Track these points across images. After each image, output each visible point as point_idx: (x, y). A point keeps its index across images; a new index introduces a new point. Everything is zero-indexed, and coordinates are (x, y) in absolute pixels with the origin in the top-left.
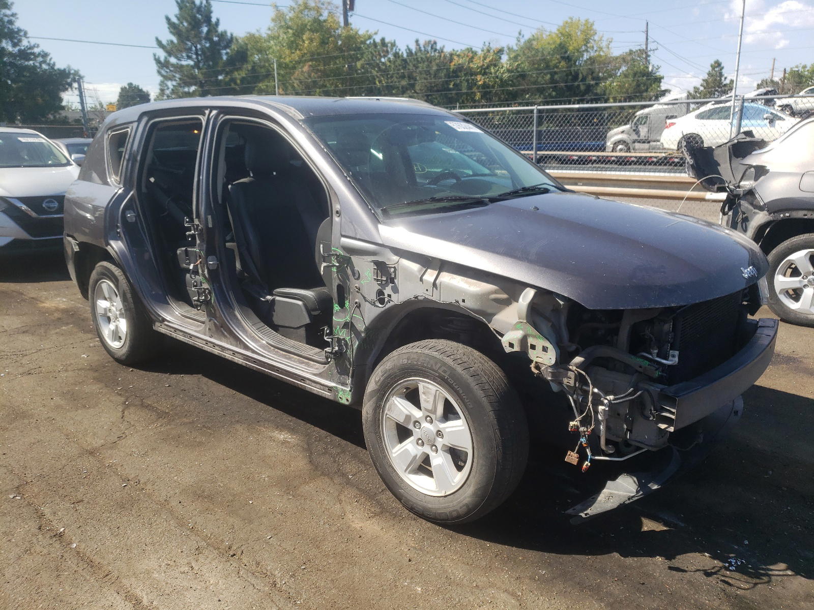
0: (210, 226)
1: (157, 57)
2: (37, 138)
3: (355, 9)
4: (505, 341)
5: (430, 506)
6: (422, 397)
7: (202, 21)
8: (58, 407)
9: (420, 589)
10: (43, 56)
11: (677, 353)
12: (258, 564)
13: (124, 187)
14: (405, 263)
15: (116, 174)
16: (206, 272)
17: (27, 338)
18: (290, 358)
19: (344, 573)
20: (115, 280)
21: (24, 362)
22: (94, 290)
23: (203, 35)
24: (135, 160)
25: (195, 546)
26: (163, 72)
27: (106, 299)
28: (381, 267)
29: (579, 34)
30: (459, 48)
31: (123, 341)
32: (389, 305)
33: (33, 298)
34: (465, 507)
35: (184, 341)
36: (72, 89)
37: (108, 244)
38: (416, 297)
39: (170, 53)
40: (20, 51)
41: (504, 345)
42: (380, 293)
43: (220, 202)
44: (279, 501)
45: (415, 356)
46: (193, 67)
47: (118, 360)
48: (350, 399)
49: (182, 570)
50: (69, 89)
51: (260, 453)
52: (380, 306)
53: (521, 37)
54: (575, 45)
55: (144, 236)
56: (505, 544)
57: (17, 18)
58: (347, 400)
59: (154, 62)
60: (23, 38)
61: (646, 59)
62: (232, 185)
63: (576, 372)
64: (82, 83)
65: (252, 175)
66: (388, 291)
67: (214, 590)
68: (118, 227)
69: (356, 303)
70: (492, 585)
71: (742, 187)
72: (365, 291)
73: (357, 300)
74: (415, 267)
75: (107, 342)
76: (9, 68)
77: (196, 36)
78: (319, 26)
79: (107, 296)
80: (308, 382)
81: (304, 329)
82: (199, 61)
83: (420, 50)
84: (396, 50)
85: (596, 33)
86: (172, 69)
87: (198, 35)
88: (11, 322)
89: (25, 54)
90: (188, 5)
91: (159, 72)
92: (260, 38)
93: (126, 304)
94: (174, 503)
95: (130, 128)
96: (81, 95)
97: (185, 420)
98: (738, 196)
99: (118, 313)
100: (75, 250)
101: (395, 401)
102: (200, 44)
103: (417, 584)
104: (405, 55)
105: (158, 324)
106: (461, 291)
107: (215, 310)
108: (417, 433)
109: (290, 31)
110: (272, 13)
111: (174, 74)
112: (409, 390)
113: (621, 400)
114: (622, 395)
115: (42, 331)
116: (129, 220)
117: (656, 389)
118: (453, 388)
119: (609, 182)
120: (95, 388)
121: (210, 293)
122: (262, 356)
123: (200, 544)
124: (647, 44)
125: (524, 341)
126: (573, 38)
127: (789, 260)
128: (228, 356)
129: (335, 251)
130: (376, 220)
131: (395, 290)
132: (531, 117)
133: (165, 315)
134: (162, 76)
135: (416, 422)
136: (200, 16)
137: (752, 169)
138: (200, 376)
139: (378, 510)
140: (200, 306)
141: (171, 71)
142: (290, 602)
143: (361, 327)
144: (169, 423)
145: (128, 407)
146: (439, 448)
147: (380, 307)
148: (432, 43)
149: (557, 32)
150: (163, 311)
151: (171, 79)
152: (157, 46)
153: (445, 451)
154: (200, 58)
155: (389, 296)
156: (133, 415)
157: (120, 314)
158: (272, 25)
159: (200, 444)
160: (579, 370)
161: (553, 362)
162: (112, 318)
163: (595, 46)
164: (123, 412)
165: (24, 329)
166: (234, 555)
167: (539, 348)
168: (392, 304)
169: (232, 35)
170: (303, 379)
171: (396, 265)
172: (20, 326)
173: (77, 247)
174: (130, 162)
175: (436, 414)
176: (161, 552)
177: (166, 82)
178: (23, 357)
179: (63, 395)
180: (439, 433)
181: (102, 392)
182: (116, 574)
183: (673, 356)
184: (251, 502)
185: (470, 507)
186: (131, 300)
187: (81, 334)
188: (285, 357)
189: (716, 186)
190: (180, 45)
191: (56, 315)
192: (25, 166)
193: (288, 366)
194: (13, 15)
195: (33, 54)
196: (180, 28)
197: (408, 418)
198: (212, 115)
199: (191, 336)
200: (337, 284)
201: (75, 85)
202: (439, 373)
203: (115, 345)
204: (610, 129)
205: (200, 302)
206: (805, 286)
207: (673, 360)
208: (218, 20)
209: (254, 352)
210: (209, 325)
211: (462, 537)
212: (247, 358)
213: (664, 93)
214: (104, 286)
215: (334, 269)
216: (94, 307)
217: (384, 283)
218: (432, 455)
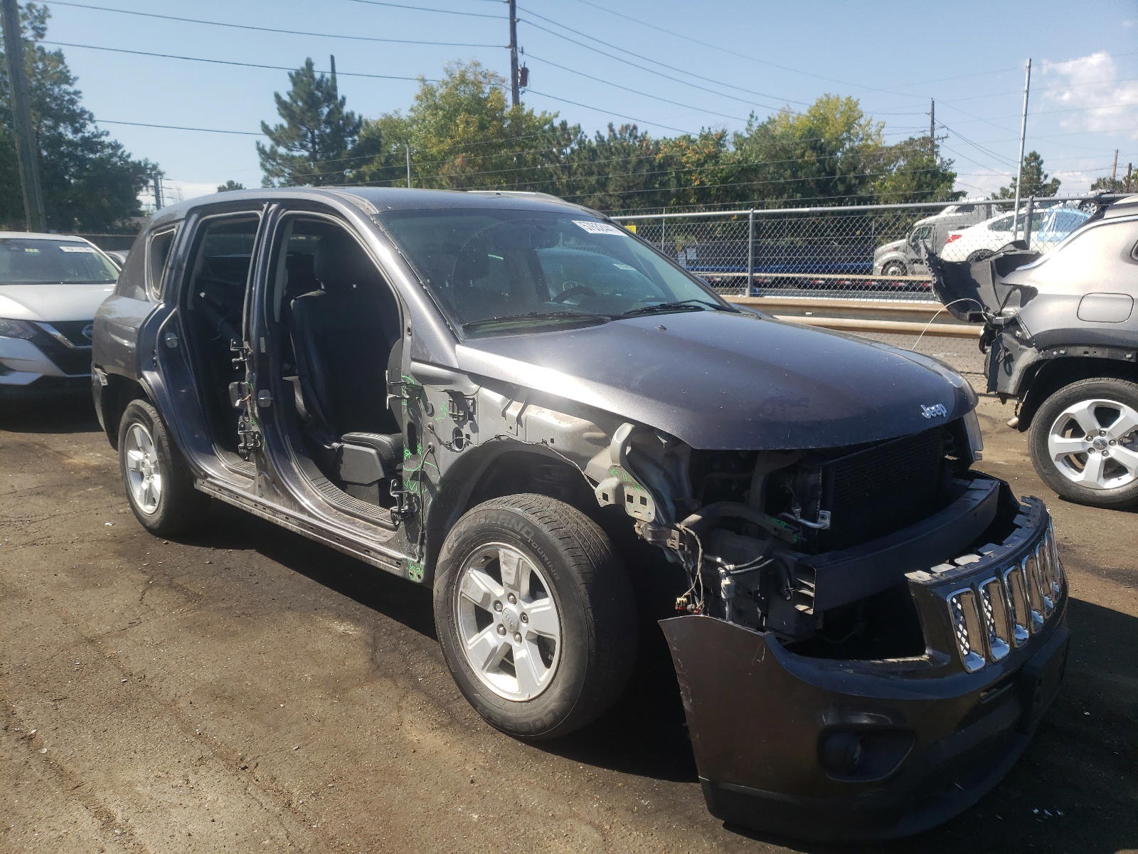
0: (263, 350)
1: (261, 146)
2: (84, 247)
3: (528, 84)
4: (598, 491)
5: (510, 714)
6: (503, 568)
7: (322, 99)
8: (61, 586)
9: (476, 817)
10: (113, 148)
11: (828, 513)
12: (274, 779)
13: (164, 302)
14: (486, 392)
15: (157, 287)
16: (256, 411)
17: (41, 501)
18: (354, 523)
19: (383, 794)
20: (149, 422)
21: (30, 529)
22: (125, 438)
23: (323, 118)
24: (180, 268)
25: (198, 754)
26: (268, 166)
27: (138, 449)
28: (458, 399)
29: (838, 116)
30: (673, 135)
31: (157, 504)
32: (467, 449)
33: (58, 452)
34: (551, 714)
35: (230, 502)
36: (147, 187)
37: (141, 376)
38: (498, 437)
39: (278, 141)
40: (83, 138)
41: (598, 497)
42: (457, 432)
43: (277, 320)
44: (319, 706)
45: (494, 514)
46: (308, 159)
47: (150, 530)
48: (422, 575)
49: (174, 783)
50: (144, 188)
51: (308, 647)
52: (457, 449)
53: (753, 120)
54: (833, 130)
55: (186, 364)
56: (603, 766)
57: (80, 97)
58: (419, 576)
59: (257, 152)
60: (88, 122)
61: (932, 150)
62: (295, 299)
63: (685, 532)
64: (159, 181)
65: (323, 287)
66: (466, 430)
67: (210, 808)
68: (154, 354)
69: (430, 447)
70: (574, 816)
71: (1005, 315)
72: (439, 432)
73: (431, 443)
74: (497, 398)
75: (138, 507)
76: (67, 160)
77: (313, 119)
78: (477, 104)
79: (140, 445)
80: (372, 553)
81: (376, 486)
82: (315, 152)
83: (616, 138)
84: (581, 136)
85: (862, 116)
86: (279, 161)
87: (316, 118)
88: (23, 480)
89: (91, 144)
90: (305, 79)
91: (263, 166)
92: (400, 121)
93: (161, 454)
94: (183, 704)
95: (177, 227)
96: (157, 196)
97: (222, 605)
98: (998, 327)
99: (152, 467)
100: (103, 384)
101: (472, 575)
102: (319, 130)
103: (474, 810)
104: (594, 143)
105: (199, 481)
106: (550, 428)
107: (266, 462)
108: (498, 617)
109: (441, 113)
110: (417, 89)
111: (283, 168)
112: (489, 561)
113: (743, 571)
114: (746, 565)
115: (61, 493)
116: (169, 345)
117: (791, 558)
118: (537, 555)
119: (848, 312)
120: (113, 563)
121: (260, 438)
122: (321, 520)
123: (204, 754)
124: (933, 130)
125: (619, 490)
126: (831, 122)
127: (1067, 414)
128: (280, 521)
129: (404, 379)
130: (455, 339)
131: (475, 429)
132: (746, 224)
133: (207, 467)
134: (267, 170)
135: (497, 602)
136: (320, 94)
137: (1018, 291)
138: (253, 551)
139: (446, 721)
140: (248, 455)
141: (278, 164)
142: (304, 826)
143: (435, 478)
144: (200, 608)
145: (150, 587)
146: (524, 636)
147: (457, 452)
148: (631, 128)
149: (808, 115)
150: (208, 465)
151: (278, 176)
152: (263, 133)
153: (531, 641)
154: (317, 147)
155: (468, 436)
156: (154, 598)
157: (154, 468)
158: (416, 104)
159: (234, 634)
160: (688, 529)
161: (653, 517)
162: (145, 474)
163: (860, 133)
164: (144, 593)
165: (39, 490)
166: (246, 767)
167: (637, 500)
168: (471, 447)
169: (360, 117)
170: (368, 550)
171: (475, 396)
172: (35, 486)
173: (105, 381)
174: (174, 271)
175: (519, 591)
176: (152, 762)
177: (270, 178)
178: (30, 524)
179: (71, 571)
180: (524, 617)
181: (122, 569)
182: (89, 785)
183: (823, 517)
184: (282, 706)
185: (557, 714)
186: (167, 449)
187: (110, 498)
188: (347, 521)
189: (968, 313)
190: (291, 130)
191: (84, 473)
192: (65, 283)
193: (351, 533)
194: (77, 93)
195: (102, 143)
196: (293, 108)
197: (487, 596)
198: (270, 210)
199: (238, 496)
200: (407, 423)
201: (152, 183)
202: (521, 535)
203: (147, 509)
204: (880, 244)
205: (248, 450)
206: (1090, 450)
207: (825, 522)
208: (344, 99)
209: (311, 515)
210: (259, 480)
211: (549, 756)
212: (302, 523)
213: (956, 196)
214: (137, 432)
215: (404, 404)
216: (124, 459)
217: (461, 419)
218: (515, 645)
